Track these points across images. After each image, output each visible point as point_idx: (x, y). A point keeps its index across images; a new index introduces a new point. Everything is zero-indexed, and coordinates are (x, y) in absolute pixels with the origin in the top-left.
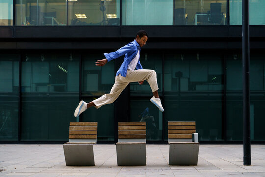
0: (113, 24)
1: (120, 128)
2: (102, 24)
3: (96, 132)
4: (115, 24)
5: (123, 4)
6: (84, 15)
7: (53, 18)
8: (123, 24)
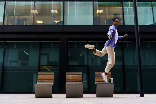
0: (59, 24)
1: (67, 76)
2: (53, 25)
3: (53, 78)
4: (61, 24)
5: (65, 16)
6: (41, 21)
7: (25, 22)
8: (65, 24)
